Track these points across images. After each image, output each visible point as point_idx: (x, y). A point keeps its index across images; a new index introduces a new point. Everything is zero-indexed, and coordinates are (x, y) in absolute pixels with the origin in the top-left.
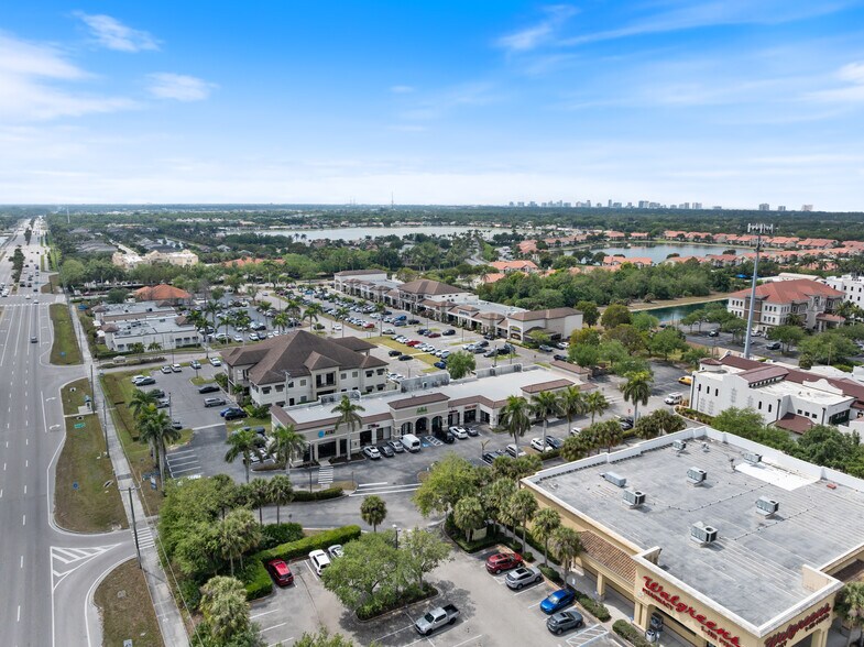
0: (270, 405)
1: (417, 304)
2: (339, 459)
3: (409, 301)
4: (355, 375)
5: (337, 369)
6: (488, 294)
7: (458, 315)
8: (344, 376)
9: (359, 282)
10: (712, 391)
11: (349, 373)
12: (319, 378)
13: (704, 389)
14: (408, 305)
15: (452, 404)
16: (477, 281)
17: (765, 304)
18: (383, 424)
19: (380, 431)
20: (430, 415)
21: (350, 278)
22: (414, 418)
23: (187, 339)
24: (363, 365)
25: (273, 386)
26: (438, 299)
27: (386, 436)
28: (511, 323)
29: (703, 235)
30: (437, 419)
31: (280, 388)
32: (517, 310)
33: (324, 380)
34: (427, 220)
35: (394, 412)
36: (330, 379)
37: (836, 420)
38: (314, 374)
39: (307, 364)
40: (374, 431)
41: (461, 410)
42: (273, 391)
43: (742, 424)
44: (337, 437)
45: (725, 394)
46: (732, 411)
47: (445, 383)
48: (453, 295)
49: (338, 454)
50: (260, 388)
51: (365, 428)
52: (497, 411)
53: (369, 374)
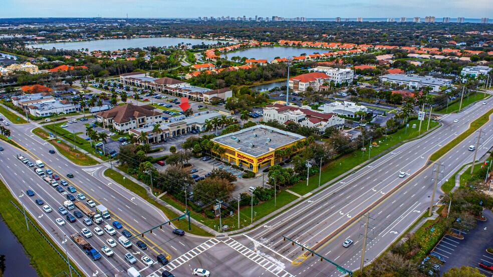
0: (124, 130)
1: (164, 89)
2: (155, 143)
3: (159, 88)
4: (151, 118)
5: (145, 117)
6: (194, 82)
7: (183, 93)
8: (147, 119)
9: (134, 79)
10: (269, 116)
11: (149, 118)
12: (139, 120)
13: (266, 115)
14: (159, 89)
15: (187, 125)
16: (188, 76)
17: (300, 83)
18: (167, 132)
19: (166, 134)
20: (181, 129)
21: (128, 77)
22: (176, 130)
23: (70, 110)
24: (154, 115)
25: (124, 124)
26: (173, 86)
27: (167, 136)
28: (204, 95)
29: (297, 43)
30: (183, 130)
31: (127, 124)
32: (206, 90)
33: (141, 121)
34: (152, 34)
35: (169, 128)
36: (143, 120)
37: (300, 121)
38: (137, 119)
39: (134, 115)
40: (164, 134)
41: (190, 126)
42: (125, 126)
43: (274, 124)
44: (154, 136)
45: (272, 116)
46: (271, 120)
47: (184, 119)
48: (179, 84)
49: (154, 142)
50: (120, 125)
51: (161, 134)
52: (202, 126)
53: (156, 118)
